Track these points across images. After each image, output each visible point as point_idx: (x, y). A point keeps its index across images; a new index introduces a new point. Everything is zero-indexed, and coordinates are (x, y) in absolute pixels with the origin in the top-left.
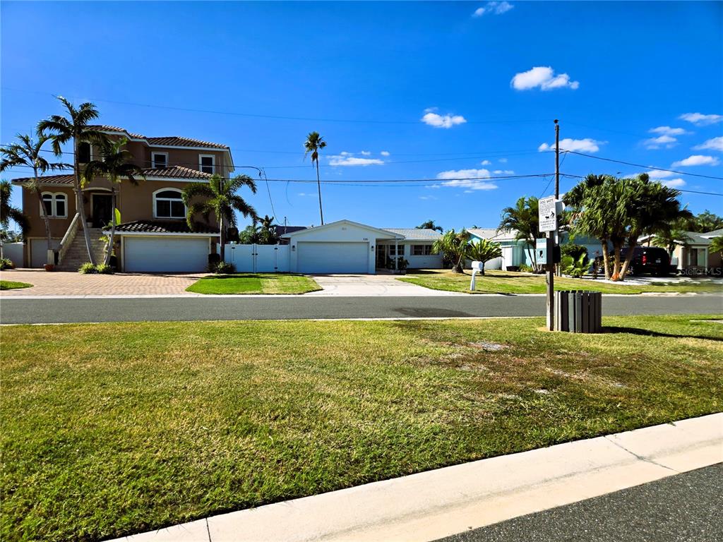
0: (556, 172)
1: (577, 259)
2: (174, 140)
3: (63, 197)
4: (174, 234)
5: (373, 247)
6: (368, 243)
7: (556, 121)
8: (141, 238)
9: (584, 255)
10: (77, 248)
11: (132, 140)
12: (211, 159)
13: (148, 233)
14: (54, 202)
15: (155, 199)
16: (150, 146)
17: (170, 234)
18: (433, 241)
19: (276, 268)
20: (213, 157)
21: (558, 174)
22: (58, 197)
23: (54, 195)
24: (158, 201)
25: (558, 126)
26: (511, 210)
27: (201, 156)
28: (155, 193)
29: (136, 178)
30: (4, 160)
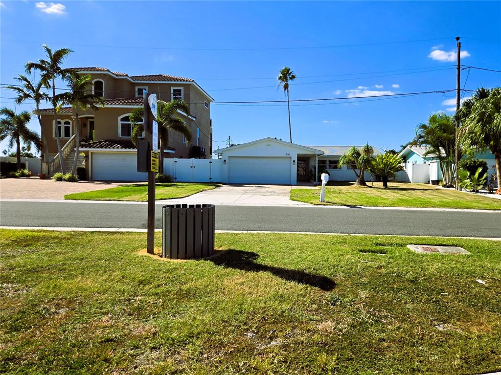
0: (457, 88)
1: (473, 173)
2: (160, 77)
3: (69, 123)
4: (128, 150)
5: (294, 161)
6: (291, 157)
7: (458, 39)
8: (104, 153)
9: (480, 170)
10: (69, 162)
11: (117, 77)
12: (181, 90)
13: (107, 150)
14: (63, 126)
15: (120, 123)
16: (134, 82)
17: (124, 150)
18: (339, 156)
19: (211, 179)
20: (182, 89)
21: (459, 90)
22: (66, 123)
23: (63, 122)
24: (122, 124)
25: (460, 44)
26: (424, 127)
27: (172, 89)
28: (120, 118)
29: (98, 106)
30: (20, 96)
